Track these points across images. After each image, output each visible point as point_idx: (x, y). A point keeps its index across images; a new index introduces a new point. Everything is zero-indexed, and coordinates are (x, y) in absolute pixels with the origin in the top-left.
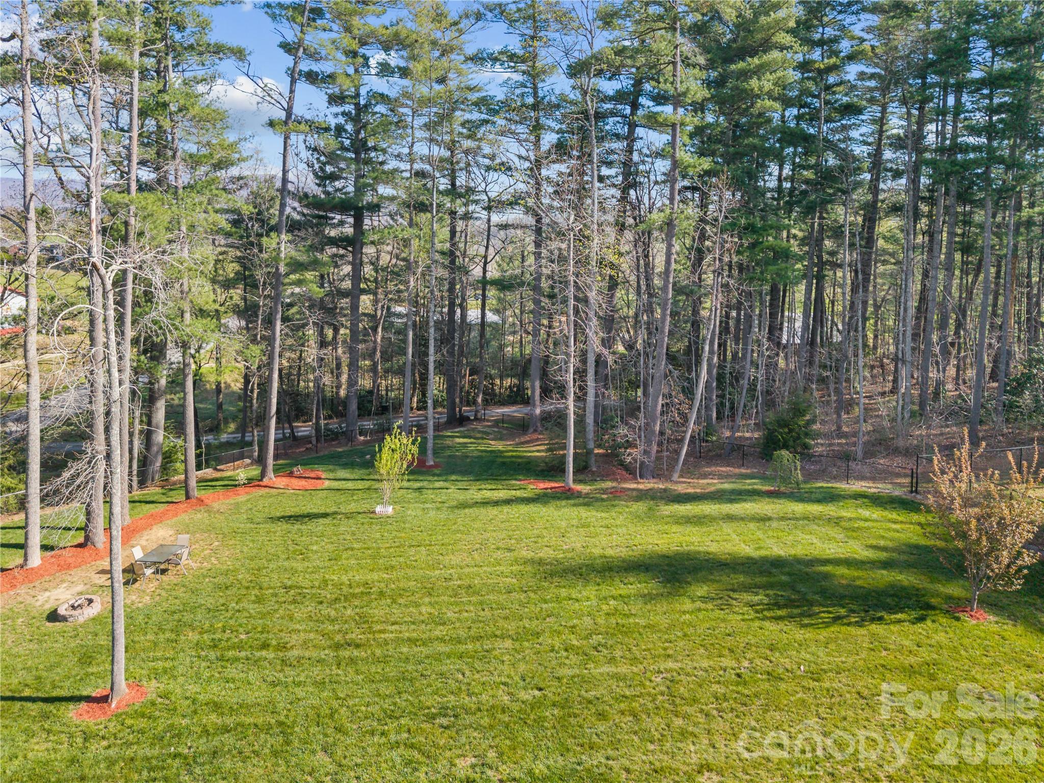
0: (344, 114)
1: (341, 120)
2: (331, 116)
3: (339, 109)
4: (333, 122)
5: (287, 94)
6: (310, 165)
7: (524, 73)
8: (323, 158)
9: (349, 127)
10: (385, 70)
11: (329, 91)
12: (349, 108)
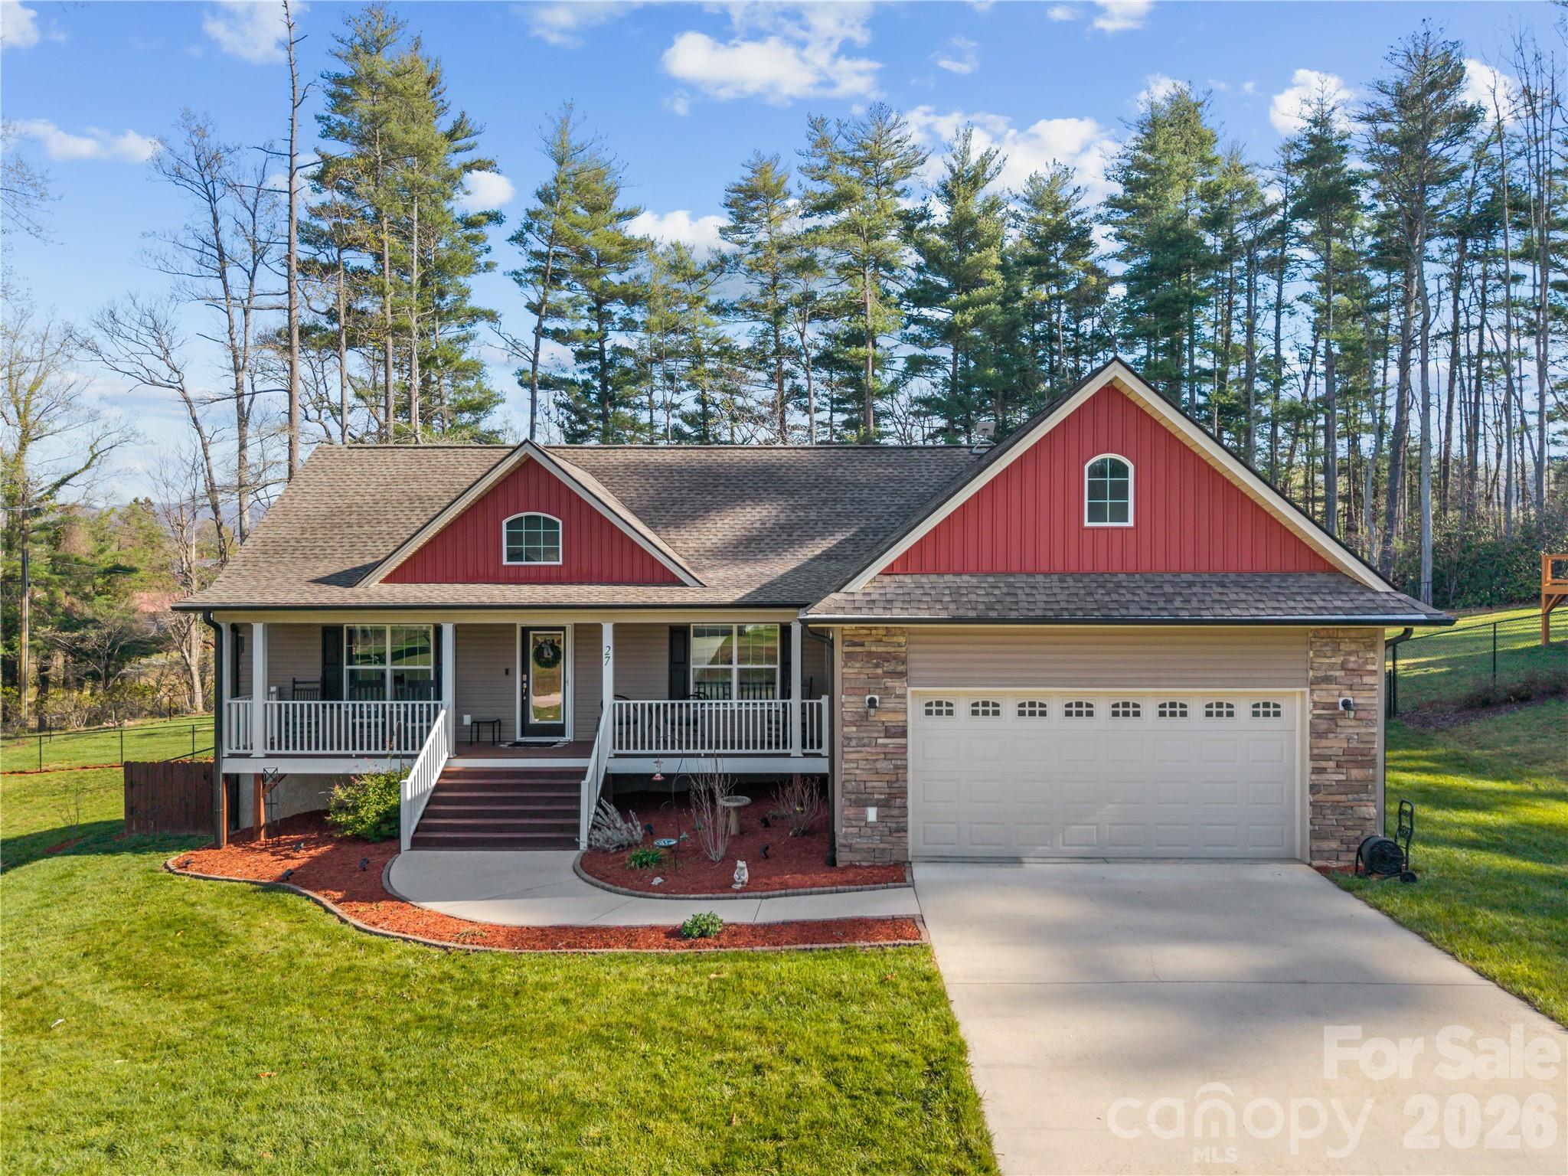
0: (590, 370)
1: (588, 376)
2: (577, 373)
3: (586, 366)
4: (580, 378)
5: (532, 347)
6: (561, 426)
7: (768, 321)
8: (573, 417)
9: (597, 383)
10: (629, 325)
11: (576, 348)
12: (596, 363)
